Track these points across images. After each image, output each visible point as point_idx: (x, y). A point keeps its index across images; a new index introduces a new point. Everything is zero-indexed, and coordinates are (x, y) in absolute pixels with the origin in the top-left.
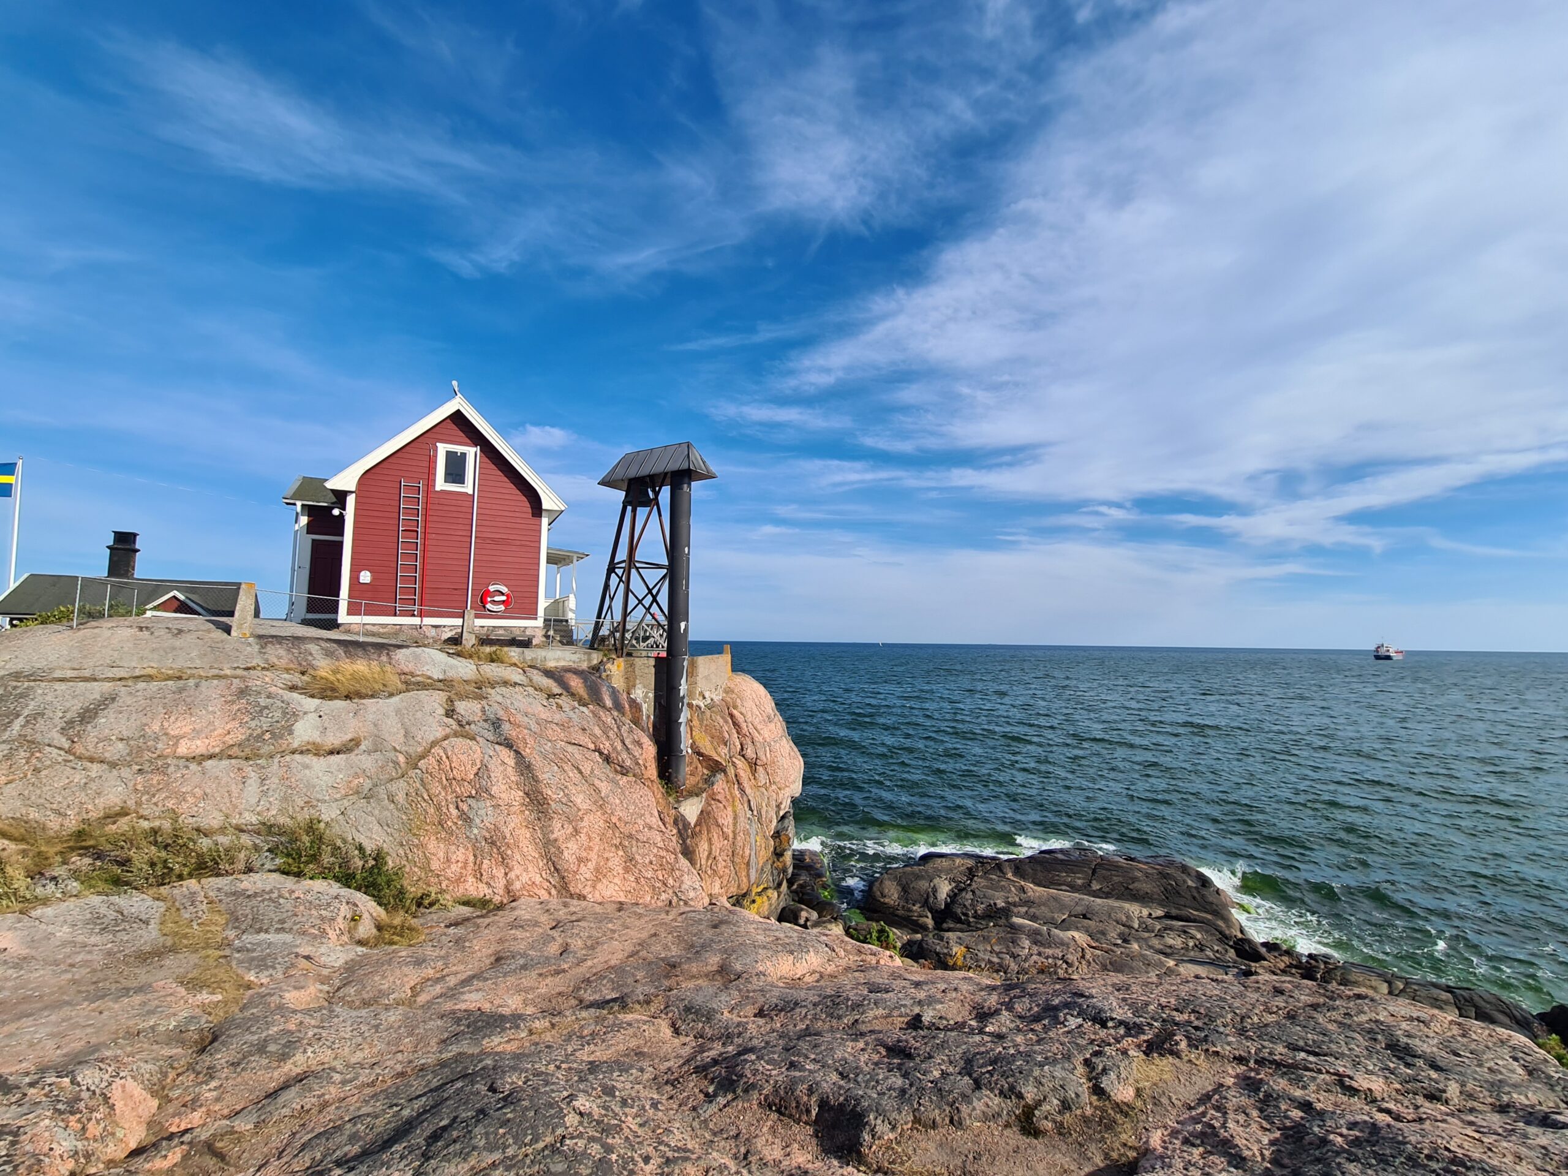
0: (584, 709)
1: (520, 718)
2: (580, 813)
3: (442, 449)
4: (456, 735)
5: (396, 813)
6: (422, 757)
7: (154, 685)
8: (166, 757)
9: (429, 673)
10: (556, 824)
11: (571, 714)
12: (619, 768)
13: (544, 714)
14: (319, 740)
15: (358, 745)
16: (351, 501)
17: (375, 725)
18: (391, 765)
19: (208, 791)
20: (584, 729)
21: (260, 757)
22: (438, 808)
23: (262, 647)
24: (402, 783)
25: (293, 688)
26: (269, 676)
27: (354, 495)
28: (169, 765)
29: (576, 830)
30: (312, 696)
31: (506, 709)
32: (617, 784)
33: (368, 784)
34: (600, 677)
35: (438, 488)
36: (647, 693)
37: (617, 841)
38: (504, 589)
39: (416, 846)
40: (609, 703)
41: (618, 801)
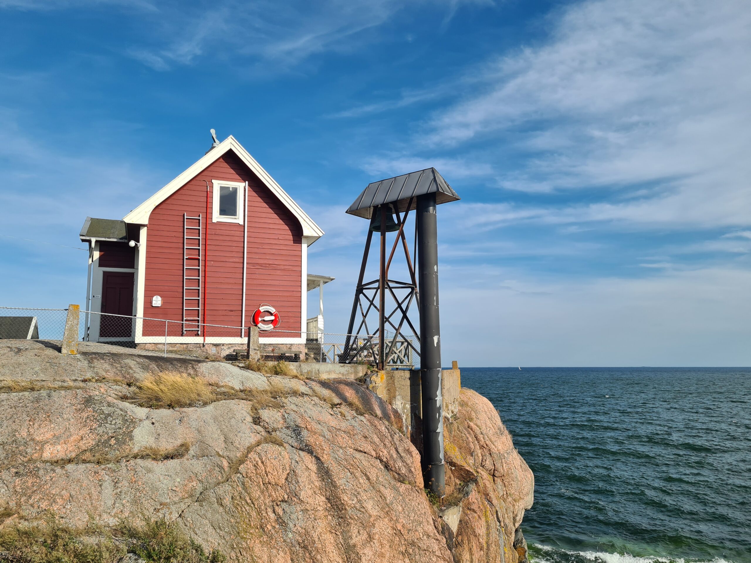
0: (362, 418)
1: (315, 426)
2: (372, 519)
3: (217, 185)
4: (266, 441)
5: (226, 517)
6: (241, 462)
7: (14, 395)
8: (35, 461)
9: (230, 384)
10: (354, 530)
11: (353, 422)
12: (397, 476)
13: (333, 422)
14: (154, 446)
15: (187, 450)
16: (143, 233)
17: (199, 432)
18: (217, 469)
19: (73, 493)
20: (366, 437)
21: (108, 461)
22: (259, 513)
23: (90, 362)
24: (227, 487)
25: (124, 398)
26: (103, 387)
27: (146, 228)
28: (39, 469)
29: (370, 536)
30: (141, 405)
31: (302, 416)
32: (397, 490)
33: (199, 488)
34: (368, 388)
35: (215, 220)
36: (405, 404)
37: (402, 549)
38: (273, 310)
39: (245, 549)
40: (379, 412)
41: (400, 508)
